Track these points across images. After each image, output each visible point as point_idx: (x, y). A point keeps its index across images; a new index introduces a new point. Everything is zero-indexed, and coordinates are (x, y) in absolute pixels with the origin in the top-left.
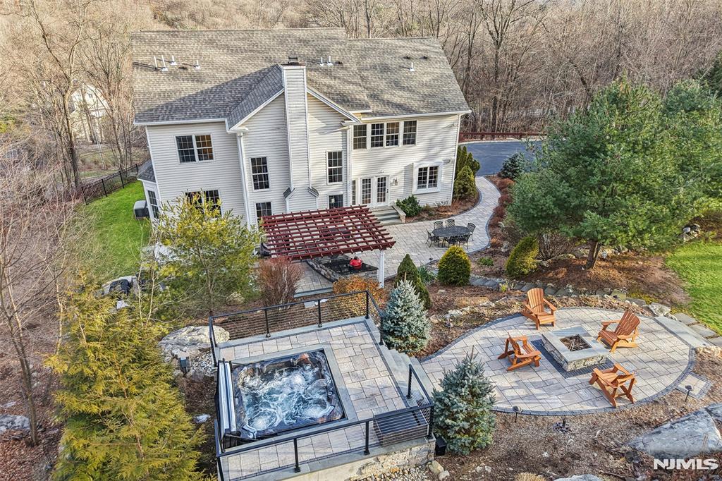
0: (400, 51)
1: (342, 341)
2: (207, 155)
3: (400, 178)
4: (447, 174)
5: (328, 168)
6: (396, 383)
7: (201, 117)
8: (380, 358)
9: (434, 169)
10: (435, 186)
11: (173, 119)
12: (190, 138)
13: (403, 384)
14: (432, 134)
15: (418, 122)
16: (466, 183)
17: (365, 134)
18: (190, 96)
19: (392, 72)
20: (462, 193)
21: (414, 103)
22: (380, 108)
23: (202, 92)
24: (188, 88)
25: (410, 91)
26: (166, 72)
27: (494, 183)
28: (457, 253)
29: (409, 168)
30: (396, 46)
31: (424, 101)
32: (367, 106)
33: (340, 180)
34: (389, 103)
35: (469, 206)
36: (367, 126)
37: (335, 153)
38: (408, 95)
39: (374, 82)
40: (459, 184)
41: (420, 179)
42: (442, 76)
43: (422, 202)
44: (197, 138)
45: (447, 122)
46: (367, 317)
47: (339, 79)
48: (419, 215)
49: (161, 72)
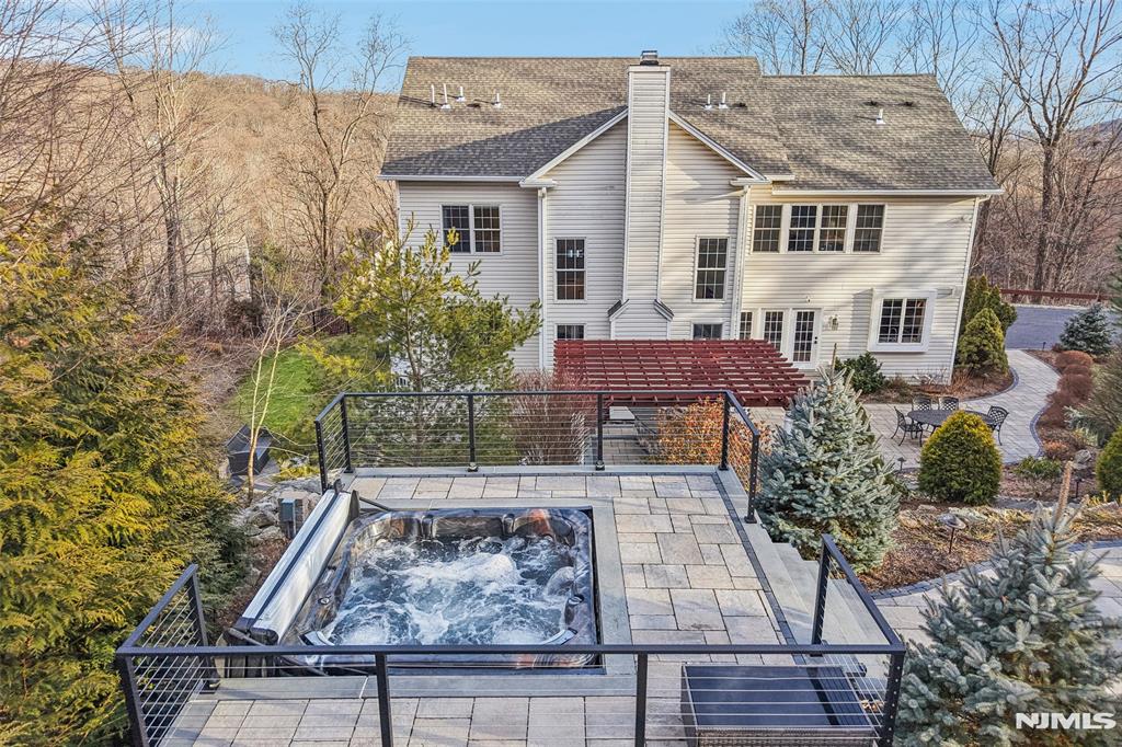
0: (859, 93)
1: (644, 501)
2: (490, 242)
3: (845, 317)
4: (944, 319)
5: (697, 268)
6: (778, 611)
7: (485, 174)
8: (740, 549)
9: (916, 308)
10: (917, 339)
11: (440, 172)
12: (465, 210)
13: (801, 618)
14: (917, 233)
15: (887, 207)
16: (985, 342)
17: (778, 223)
18: (475, 142)
19: (839, 125)
20: (974, 362)
21: (881, 171)
22: (811, 177)
23: (496, 138)
24: (476, 131)
25: (875, 154)
26: (446, 110)
27: (1047, 361)
28: (969, 425)
29: (861, 300)
30: (851, 86)
31: (901, 170)
32: (786, 170)
33: (720, 296)
34: (829, 170)
35: (992, 390)
36: (784, 208)
37: (713, 241)
38: (870, 160)
39: (803, 138)
40: (970, 343)
41: (885, 321)
42: (941, 133)
43: (889, 369)
44: (477, 211)
45: (949, 212)
46: (724, 467)
47: (738, 127)
48: (879, 393)
49: (439, 110)
